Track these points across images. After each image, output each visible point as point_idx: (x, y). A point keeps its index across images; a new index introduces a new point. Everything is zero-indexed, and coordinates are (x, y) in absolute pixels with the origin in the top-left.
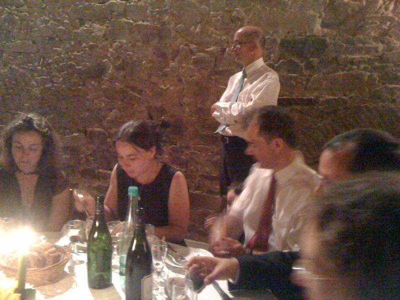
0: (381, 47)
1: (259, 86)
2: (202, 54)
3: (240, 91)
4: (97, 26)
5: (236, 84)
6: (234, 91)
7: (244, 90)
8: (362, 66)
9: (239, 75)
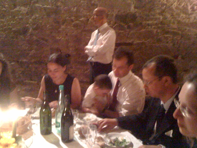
1: (106, 37)
7: (99, 39)
9: (96, 31)
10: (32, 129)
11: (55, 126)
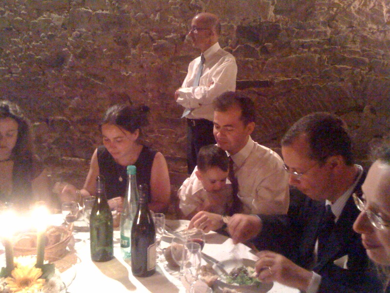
0: (329, 31)
1: (218, 69)
2: (163, 41)
3: (201, 75)
4: (55, 16)
5: (196, 69)
6: (195, 76)
7: (204, 75)
8: (312, 49)
9: (198, 60)
10: (75, 251)
11: (119, 245)
